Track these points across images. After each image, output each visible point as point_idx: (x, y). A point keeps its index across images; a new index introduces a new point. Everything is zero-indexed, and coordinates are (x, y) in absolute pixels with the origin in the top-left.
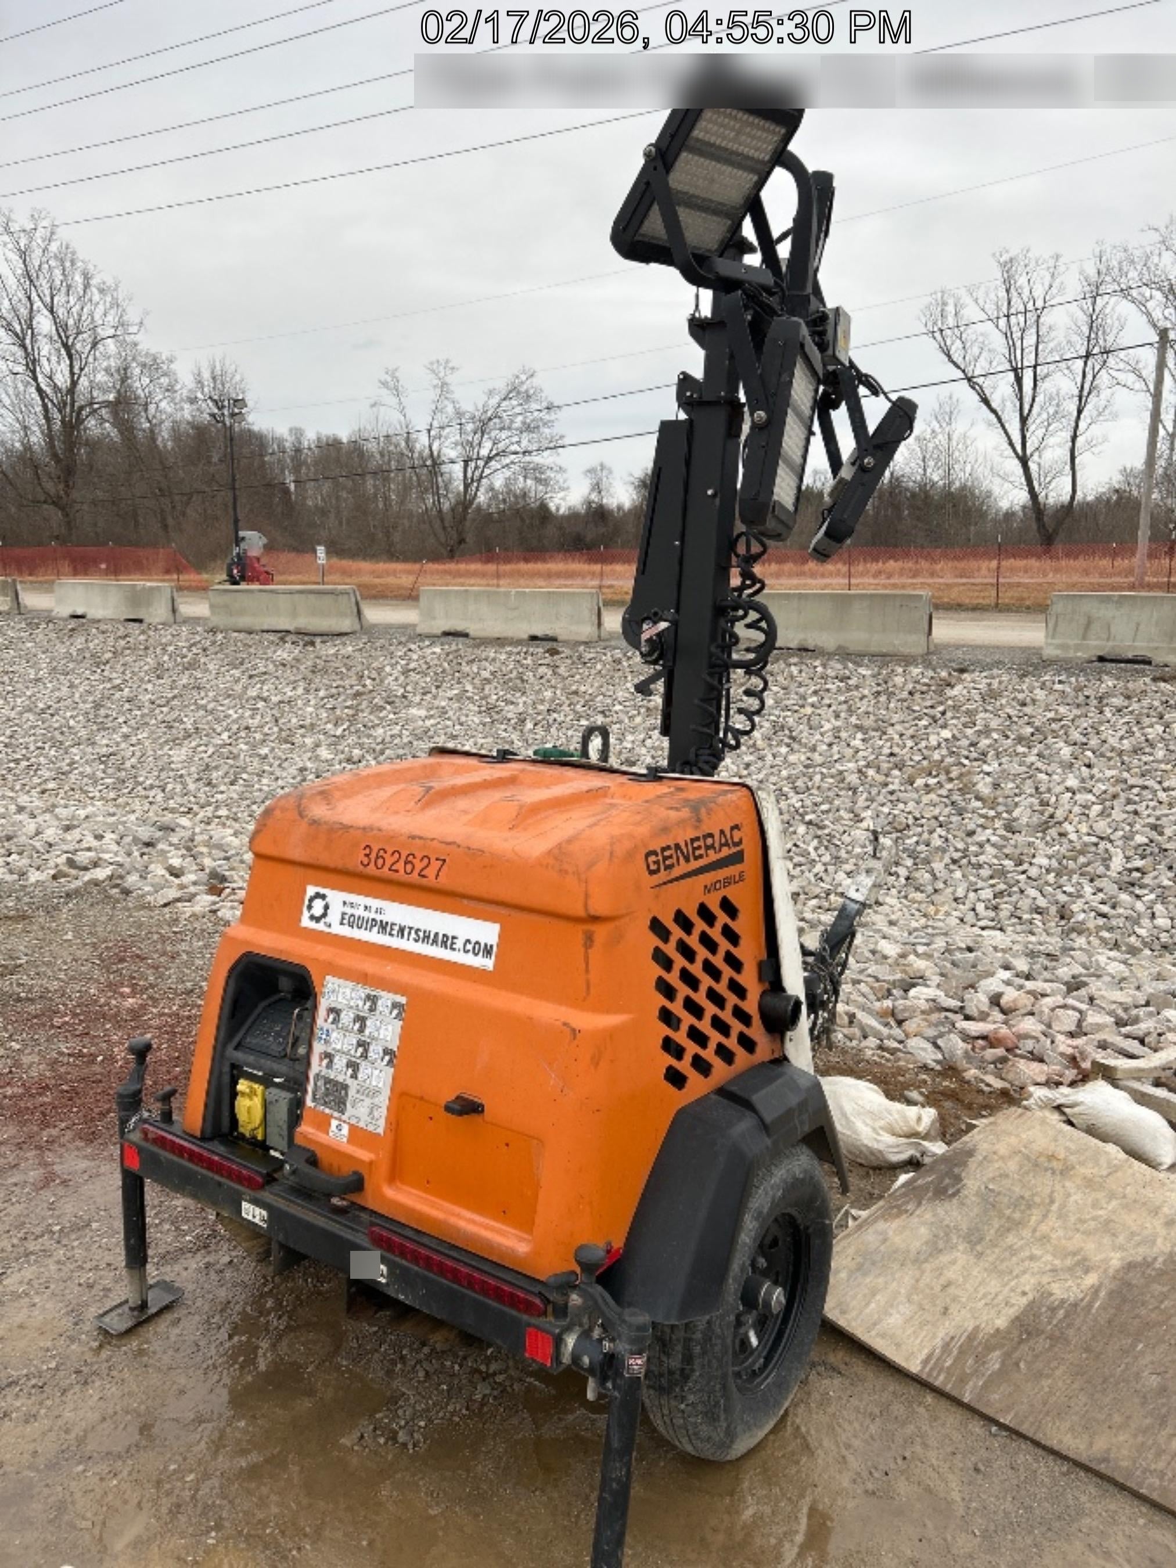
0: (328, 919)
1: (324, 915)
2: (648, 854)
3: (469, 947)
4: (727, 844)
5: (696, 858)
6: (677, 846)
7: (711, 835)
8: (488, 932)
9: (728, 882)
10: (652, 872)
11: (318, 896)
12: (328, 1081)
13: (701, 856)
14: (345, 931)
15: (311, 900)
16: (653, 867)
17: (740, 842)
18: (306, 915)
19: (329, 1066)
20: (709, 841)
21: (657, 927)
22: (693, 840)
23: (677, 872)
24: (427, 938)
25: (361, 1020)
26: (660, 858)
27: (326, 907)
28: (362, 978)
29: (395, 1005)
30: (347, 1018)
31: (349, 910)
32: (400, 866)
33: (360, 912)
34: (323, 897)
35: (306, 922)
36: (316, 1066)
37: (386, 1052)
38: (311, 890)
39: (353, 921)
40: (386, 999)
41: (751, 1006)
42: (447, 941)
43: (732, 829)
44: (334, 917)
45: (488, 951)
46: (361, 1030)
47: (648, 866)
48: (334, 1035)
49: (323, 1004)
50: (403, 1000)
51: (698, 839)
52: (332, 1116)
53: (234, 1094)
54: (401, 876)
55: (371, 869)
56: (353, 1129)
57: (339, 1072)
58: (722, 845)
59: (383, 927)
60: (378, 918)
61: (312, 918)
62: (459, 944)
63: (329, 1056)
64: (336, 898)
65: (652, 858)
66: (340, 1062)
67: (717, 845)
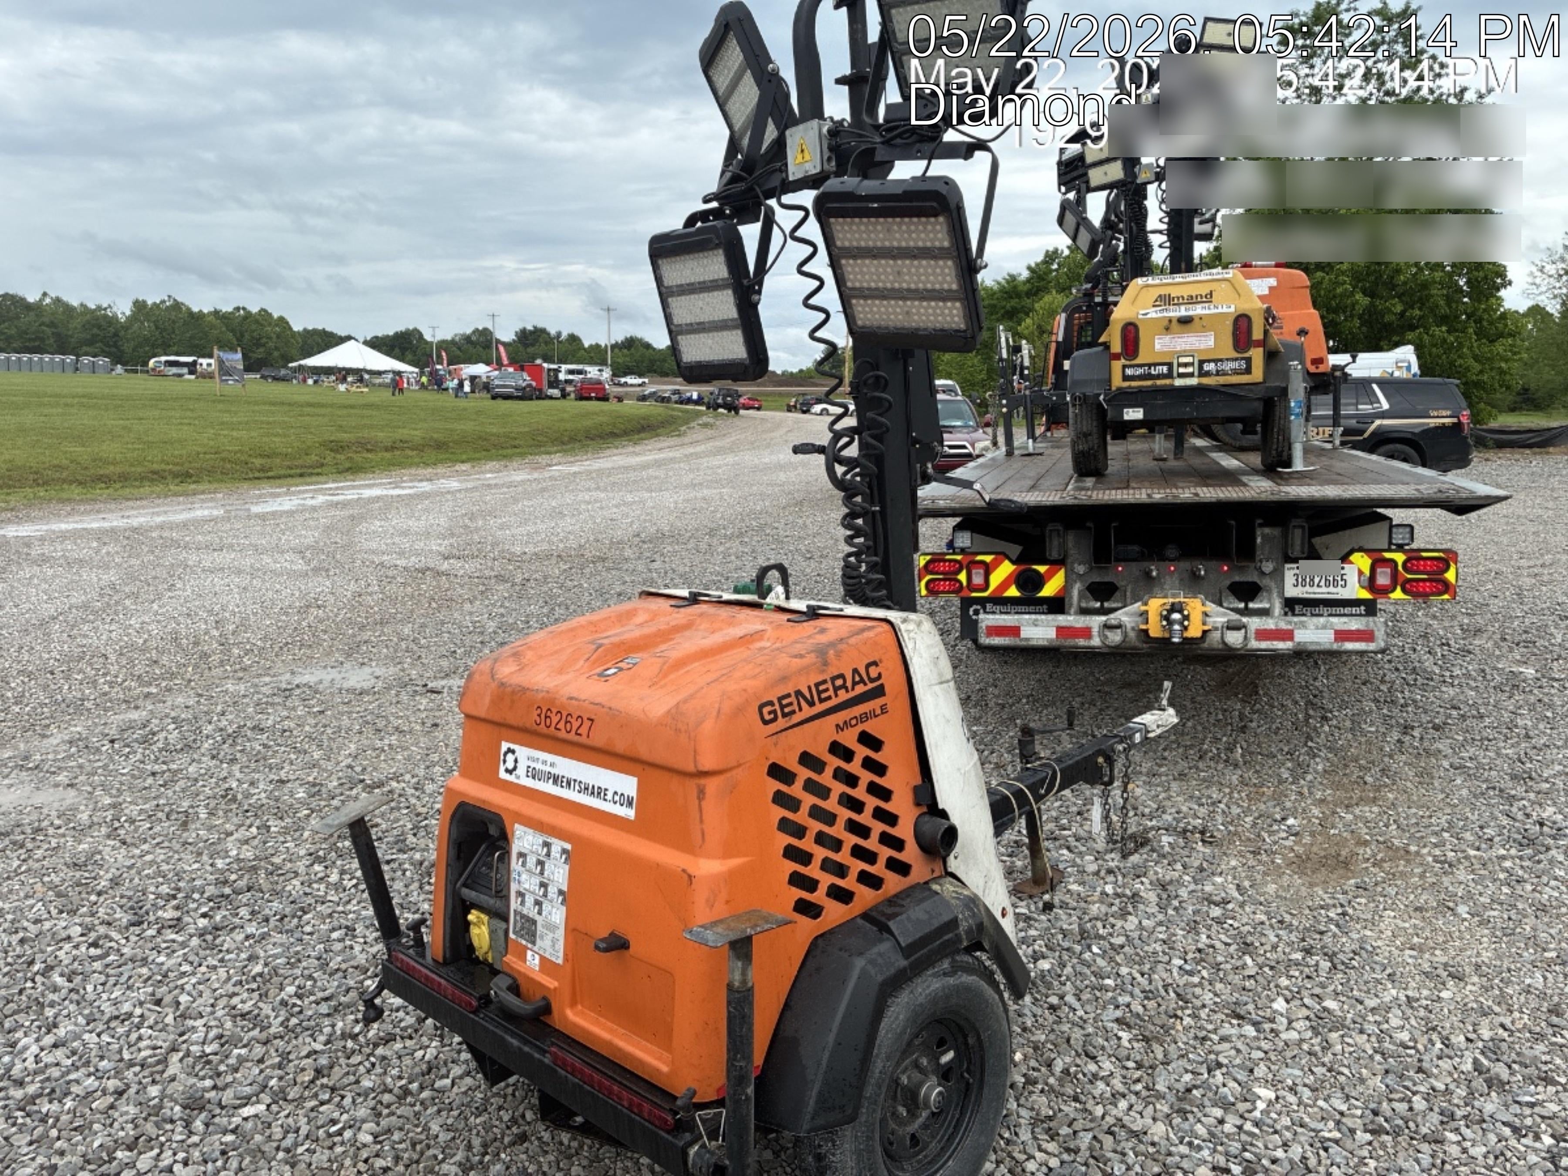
0: (517, 772)
1: (515, 768)
2: (761, 707)
3: (617, 798)
4: (862, 681)
5: (821, 701)
6: (799, 693)
7: (842, 676)
8: (628, 785)
9: (864, 718)
10: (766, 722)
11: (511, 751)
12: (523, 916)
13: (829, 698)
14: (529, 783)
15: (505, 754)
16: (767, 717)
17: (880, 676)
18: (502, 768)
19: (523, 903)
20: (839, 682)
21: (777, 771)
22: (817, 685)
23: (796, 718)
24: (585, 789)
25: (541, 863)
26: (777, 707)
27: (516, 761)
28: (538, 826)
29: (564, 851)
30: (531, 861)
31: (533, 765)
32: (561, 725)
33: (539, 766)
34: (513, 752)
35: (503, 775)
36: (514, 903)
37: (561, 892)
38: (505, 746)
39: (534, 774)
40: (558, 846)
41: (904, 830)
42: (599, 792)
43: (868, 666)
44: (521, 770)
45: (630, 804)
46: (542, 873)
47: (762, 718)
48: (524, 877)
49: (515, 849)
50: (568, 846)
51: (824, 682)
52: (527, 948)
53: (467, 924)
54: (563, 734)
55: (542, 728)
56: (542, 958)
57: (530, 909)
58: (855, 683)
59: (556, 780)
60: (553, 771)
61: (507, 771)
62: (609, 796)
63: (520, 894)
64: (523, 752)
65: (766, 710)
66: (530, 900)
67: (849, 684)
